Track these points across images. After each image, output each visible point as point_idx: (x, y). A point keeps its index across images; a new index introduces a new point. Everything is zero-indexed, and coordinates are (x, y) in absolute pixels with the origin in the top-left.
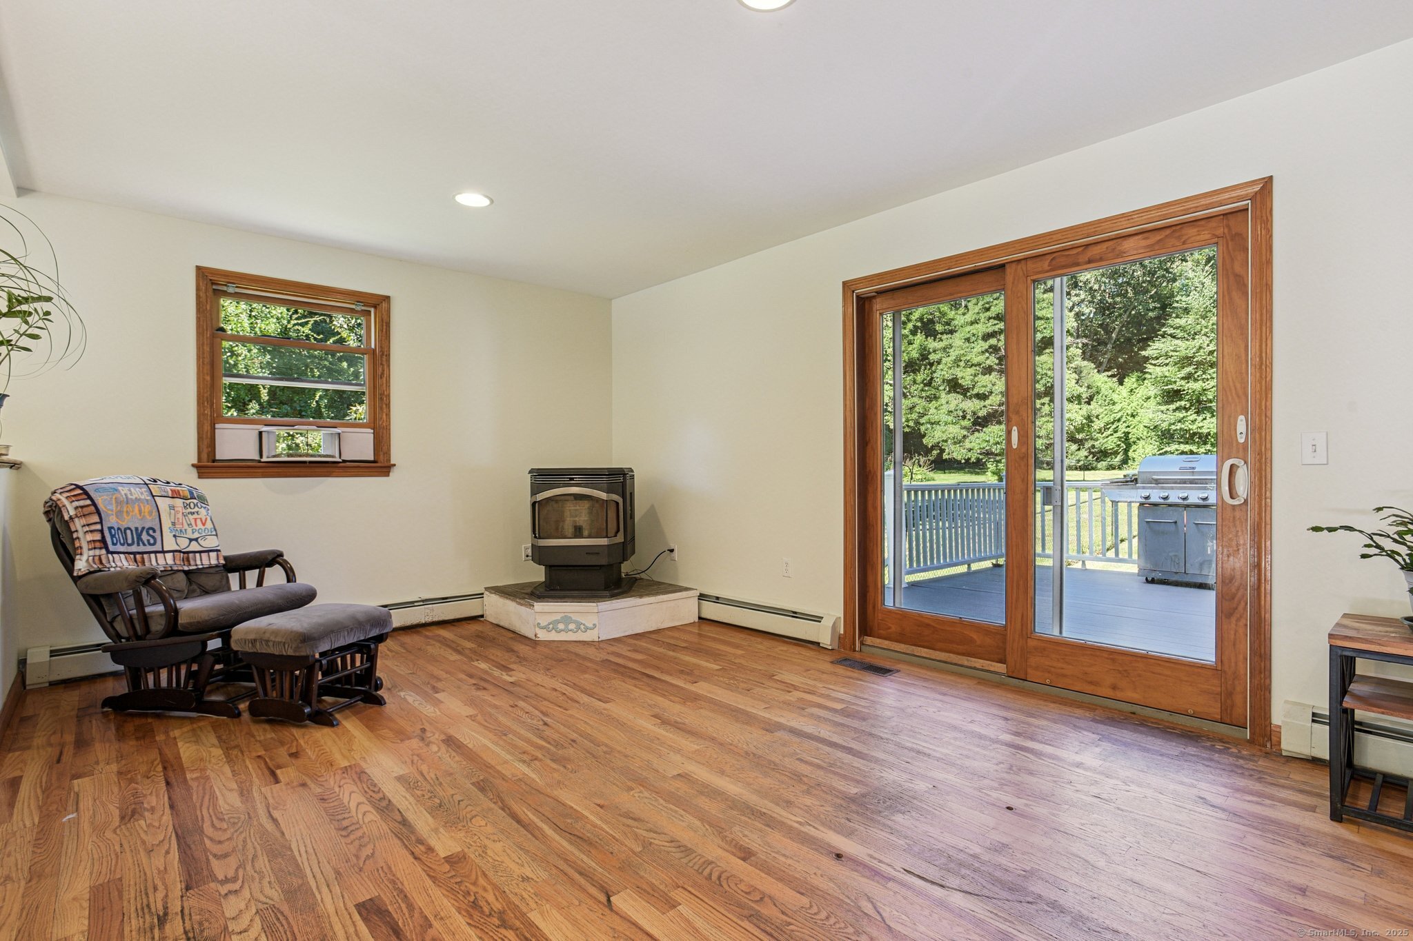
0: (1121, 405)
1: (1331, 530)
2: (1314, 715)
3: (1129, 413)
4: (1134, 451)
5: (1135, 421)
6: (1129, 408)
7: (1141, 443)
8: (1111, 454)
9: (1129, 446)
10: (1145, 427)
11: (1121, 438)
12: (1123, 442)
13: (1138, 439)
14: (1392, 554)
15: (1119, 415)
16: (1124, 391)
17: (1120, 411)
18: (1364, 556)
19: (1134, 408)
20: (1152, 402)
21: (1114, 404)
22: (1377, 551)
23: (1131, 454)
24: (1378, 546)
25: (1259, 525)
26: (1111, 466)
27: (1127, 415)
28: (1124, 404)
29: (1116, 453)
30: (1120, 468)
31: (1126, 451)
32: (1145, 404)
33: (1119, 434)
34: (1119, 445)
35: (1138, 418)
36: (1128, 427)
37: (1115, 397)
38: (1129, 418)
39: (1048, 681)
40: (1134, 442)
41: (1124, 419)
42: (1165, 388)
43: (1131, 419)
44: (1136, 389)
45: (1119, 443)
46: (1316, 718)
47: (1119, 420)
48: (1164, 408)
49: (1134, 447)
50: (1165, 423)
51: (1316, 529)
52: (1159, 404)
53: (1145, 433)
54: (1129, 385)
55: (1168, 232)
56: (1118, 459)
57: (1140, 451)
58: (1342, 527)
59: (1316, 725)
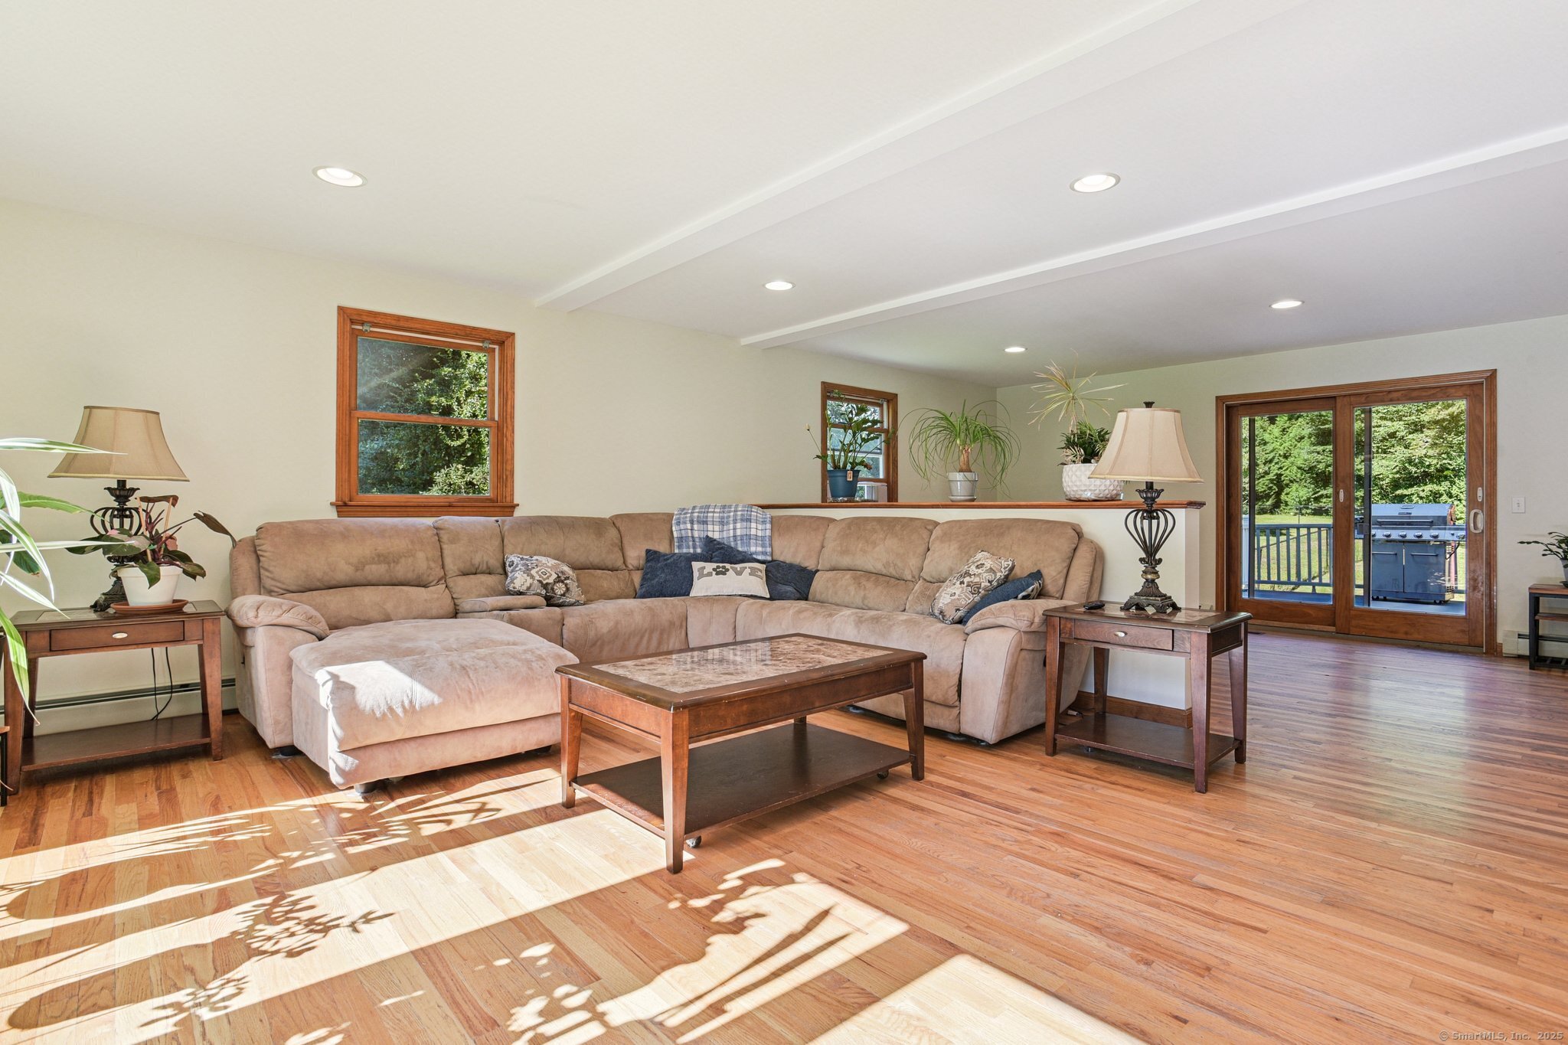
0: (1274, 445)
1: (1529, 543)
2: (1519, 635)
3: (1282, 453)
4: (1287, 494)
5: (1287, 463)
6: (1282, 448)
7: (1295, 486)
8: (1262, 497)
9: (1281, 489)
10: (1299, 468)
11: (1273, 480)
12: (1275, 484)
13: (1291, 482)
14: (1556, 553)
15: (1271, 456)
16: (1276, 430)
17: (1272, 451)
18: (1544, 555)
19: (1286, 449)
20: (1306, 443)
21: (1265, 444)
22: (1549, 552)
23: (1283, 497)
24: (1550, 550)
25: (1490, 543)
26: (1262, 509)
27: (1280, 455)
28: (1276, 445)
29: (1268, 497)
30: (1272, 513)
31: (1278, 494)
32: (1299, 445)
33: (1271, 476)
34: (1270, 488)
35: (1291, 459)
36: (1281, 468)
37: (1267, 437)
38: (1281, 459)
39: (1364, 633)
40: (1287, 485)
41: (1276, 460)
42: (1322, 427)
43: (1283, 460)
44: (1289, 428)
45: (1271, 485)
46: (1520, 636)
47: (1271, 461)
48: (1320, 448)
49: (1287, 490)
50: (1321, 464)
51: (1522, 543)
52: (1314, 445)
53: (1299, 475)
54: (1281, 423)
55: (1439, 389)
56: (1269, 503)
57: (1294, 494)
58: (1533, 542)
59: (1520, 640)
